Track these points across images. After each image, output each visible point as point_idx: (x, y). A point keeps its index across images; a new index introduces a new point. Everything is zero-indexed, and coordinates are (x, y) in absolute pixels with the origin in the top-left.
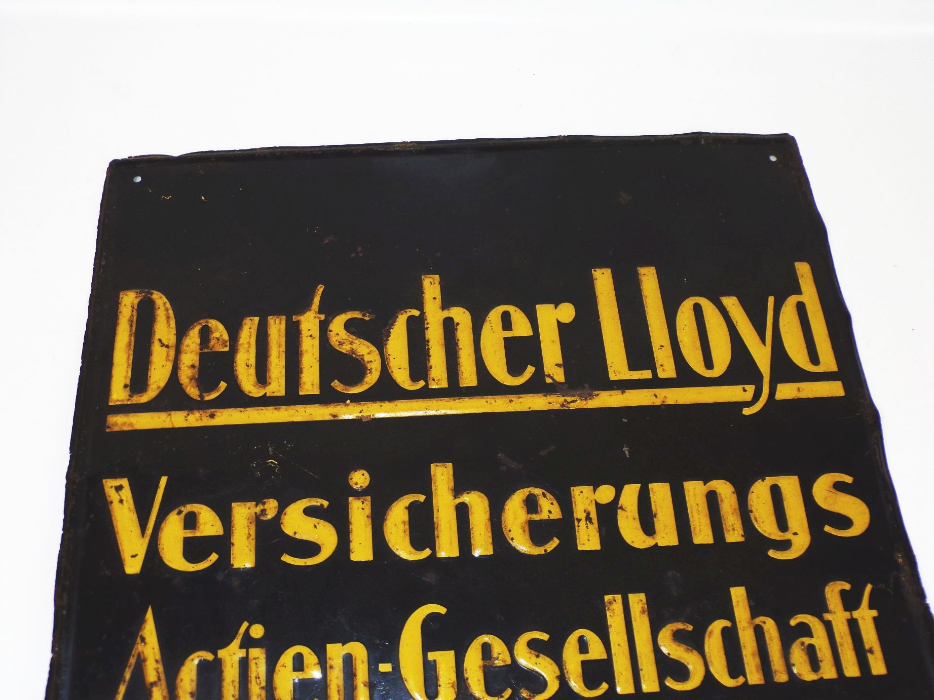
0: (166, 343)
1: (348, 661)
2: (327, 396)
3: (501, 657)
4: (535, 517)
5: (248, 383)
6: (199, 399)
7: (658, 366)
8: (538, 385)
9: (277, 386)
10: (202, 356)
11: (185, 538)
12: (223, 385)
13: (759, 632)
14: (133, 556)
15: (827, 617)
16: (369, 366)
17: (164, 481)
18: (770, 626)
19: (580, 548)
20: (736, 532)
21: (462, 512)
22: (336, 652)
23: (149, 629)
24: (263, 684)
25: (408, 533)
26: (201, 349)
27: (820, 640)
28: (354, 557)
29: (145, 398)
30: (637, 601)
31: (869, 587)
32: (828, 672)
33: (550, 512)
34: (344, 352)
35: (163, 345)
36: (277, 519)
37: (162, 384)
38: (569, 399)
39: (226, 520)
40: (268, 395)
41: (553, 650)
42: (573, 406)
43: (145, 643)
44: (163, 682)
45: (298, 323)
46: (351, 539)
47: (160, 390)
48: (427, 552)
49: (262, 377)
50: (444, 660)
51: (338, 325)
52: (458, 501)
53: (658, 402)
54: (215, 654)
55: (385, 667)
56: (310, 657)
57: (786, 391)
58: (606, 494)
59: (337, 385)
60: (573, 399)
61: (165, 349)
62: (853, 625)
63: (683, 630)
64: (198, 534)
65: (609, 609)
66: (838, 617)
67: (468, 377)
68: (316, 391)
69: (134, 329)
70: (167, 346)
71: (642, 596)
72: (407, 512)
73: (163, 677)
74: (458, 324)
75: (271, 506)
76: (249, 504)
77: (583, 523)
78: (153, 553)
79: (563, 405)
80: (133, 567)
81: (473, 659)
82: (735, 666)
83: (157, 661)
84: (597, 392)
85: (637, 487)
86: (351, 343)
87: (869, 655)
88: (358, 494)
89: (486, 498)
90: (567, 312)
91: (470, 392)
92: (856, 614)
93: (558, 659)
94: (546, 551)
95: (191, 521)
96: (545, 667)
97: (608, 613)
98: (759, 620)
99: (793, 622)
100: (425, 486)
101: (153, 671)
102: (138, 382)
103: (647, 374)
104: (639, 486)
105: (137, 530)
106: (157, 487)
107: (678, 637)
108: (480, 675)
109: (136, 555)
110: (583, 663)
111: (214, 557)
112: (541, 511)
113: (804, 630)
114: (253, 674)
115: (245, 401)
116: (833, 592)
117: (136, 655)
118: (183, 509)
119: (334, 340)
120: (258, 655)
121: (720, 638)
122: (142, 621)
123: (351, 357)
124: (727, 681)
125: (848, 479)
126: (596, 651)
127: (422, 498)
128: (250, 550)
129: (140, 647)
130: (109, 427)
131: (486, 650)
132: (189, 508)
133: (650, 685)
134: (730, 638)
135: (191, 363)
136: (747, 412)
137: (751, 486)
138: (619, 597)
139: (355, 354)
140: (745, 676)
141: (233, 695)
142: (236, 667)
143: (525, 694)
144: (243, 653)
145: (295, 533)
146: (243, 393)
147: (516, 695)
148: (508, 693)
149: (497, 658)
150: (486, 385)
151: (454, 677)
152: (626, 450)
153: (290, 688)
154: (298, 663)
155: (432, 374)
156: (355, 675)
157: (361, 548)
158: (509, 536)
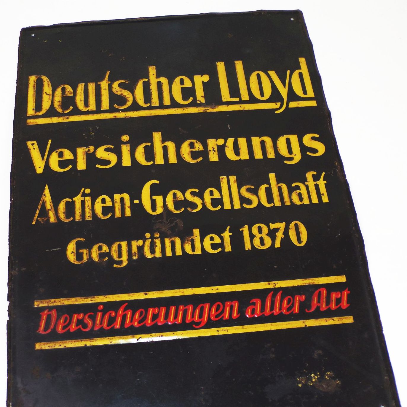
1: (122, 200)
2: (112, 110)
3: (180, 197)
4: (193, 150)
5: (81, 106)
6: (62, 113)
7: (242, 96)
8: (194, 104)
9: (92, 106)
10: (62, 98)
11: (59, 161)
12: (71, 108)
13: (280, 189)
14: (39, 167)
15: (306, 183)
16: (128, 99)
17: (50, 141)
18: (284, 187)
19: (210, 160)
20: (272, 155)
21: (165, 149)
22: (117, 197)
23: (47, 192)
24: (91, 208)
25: (144, 156)
26: (62, 95)
27: (303, 190)
28: (124, 165)
29: (41, 113)
30: (233, 178)
31: (324, 173)
32: (306, 201)
33: (199, 148)
34: (118, 94)
35: (47, 94)
36: (94, 153)
37: (48, 108)
38: (206, 108)
39: (75, 154)
40: (89, 110)
41: (200, 195)
42: (208, 111)
43: (46, 196)
44: (53, 210)
45: (100, 85)
46: (122, 158)
47: (47, 110)
48: (151, 163)
49: (86, 104)
50: (159, 199)
51: (115, 85)
52: (163, 145)
53: (242, 109)
54: (72, 199)
55: (136, 202)
56: (108, 199)
57: (293, 105)
58: (221, 142)
59: (116, 106)
60: (208, 108)
61: (48, 96)
62: (317, 187)
63: (250, 188)
64: (64, 159)
65: (221, 181)
66: (311, 183)
67: (167, 101)
68: (108, 108)
69: (35, 89)
70: (49, 95)
71: (235, 177)
72: (144, 149)
73: (53, 207)
74: (163, 83)
75: (92, 148)
76: (83, 148)
77: (212, 152)
78: (47, 165)
79: (204, 111)
80: (40, 171)
81: (170, 198)
82: (270, 199)
83: (50, 202)
84: (217, 106)
85: (233, 139)
86: (121, 91)
87: (322, 196)
88: (125, 143)
89: (174, 143)
90: (206, 78)
91: (167, 107)
92: (318, 182)
93: (202, 198)
94: (197, 161)
95: (61, 155)
96: (197, 200)
97: (221, 183)
98: (280, 185)
99: (293, 185)
100: (151, 139)
101: (49, 205)
102: (38, 107)
103: (237, 99)
104: (234, 139)
105: (41, 158)
106: (47, 143)
107: (248, 190)
108: (173, 203)
109: (41, 167)
110: (212, 199)
111: (70, 166)
112: (195, 147)
113: (298, 188)
114: (86, 205)
115: (81, 113)
116: (309, 175)
117: (42, 200)
118: (58, 150)
119: (114, 90)
120: (88, 199)
121: (264, 191)
122: (44, 189)
123: (121, 96)
124: (266, 204)
125: (317, 136)
126: (217, 195)
127: (149, 144)
128: (84, 164)
129: (43, 198)
130: (28, 124)
131: (175, 195)
132: (60, 150)
133: (237, 206)
134: (269, 192)
135: (58, 100)
136: (277, 112)
137: (278, 139)
138: (225, 177)
139: (123, 95)
140: (274, 203)
141: (79, 213)
142: (80, 203)
143: (189, 209)
144: (83, 199)
145: (101, 157)
146: (79, 110)
147: (186, 210)
148: (183, 209)
149: (179, 198)
150: (174, 104)
151: (162, 204)
152: (229, 126)
153: (101, 209)
154: (104, 201)
155: (153, 101)
156: (125, 204)
157: (127, 162)
158: (183, 157)
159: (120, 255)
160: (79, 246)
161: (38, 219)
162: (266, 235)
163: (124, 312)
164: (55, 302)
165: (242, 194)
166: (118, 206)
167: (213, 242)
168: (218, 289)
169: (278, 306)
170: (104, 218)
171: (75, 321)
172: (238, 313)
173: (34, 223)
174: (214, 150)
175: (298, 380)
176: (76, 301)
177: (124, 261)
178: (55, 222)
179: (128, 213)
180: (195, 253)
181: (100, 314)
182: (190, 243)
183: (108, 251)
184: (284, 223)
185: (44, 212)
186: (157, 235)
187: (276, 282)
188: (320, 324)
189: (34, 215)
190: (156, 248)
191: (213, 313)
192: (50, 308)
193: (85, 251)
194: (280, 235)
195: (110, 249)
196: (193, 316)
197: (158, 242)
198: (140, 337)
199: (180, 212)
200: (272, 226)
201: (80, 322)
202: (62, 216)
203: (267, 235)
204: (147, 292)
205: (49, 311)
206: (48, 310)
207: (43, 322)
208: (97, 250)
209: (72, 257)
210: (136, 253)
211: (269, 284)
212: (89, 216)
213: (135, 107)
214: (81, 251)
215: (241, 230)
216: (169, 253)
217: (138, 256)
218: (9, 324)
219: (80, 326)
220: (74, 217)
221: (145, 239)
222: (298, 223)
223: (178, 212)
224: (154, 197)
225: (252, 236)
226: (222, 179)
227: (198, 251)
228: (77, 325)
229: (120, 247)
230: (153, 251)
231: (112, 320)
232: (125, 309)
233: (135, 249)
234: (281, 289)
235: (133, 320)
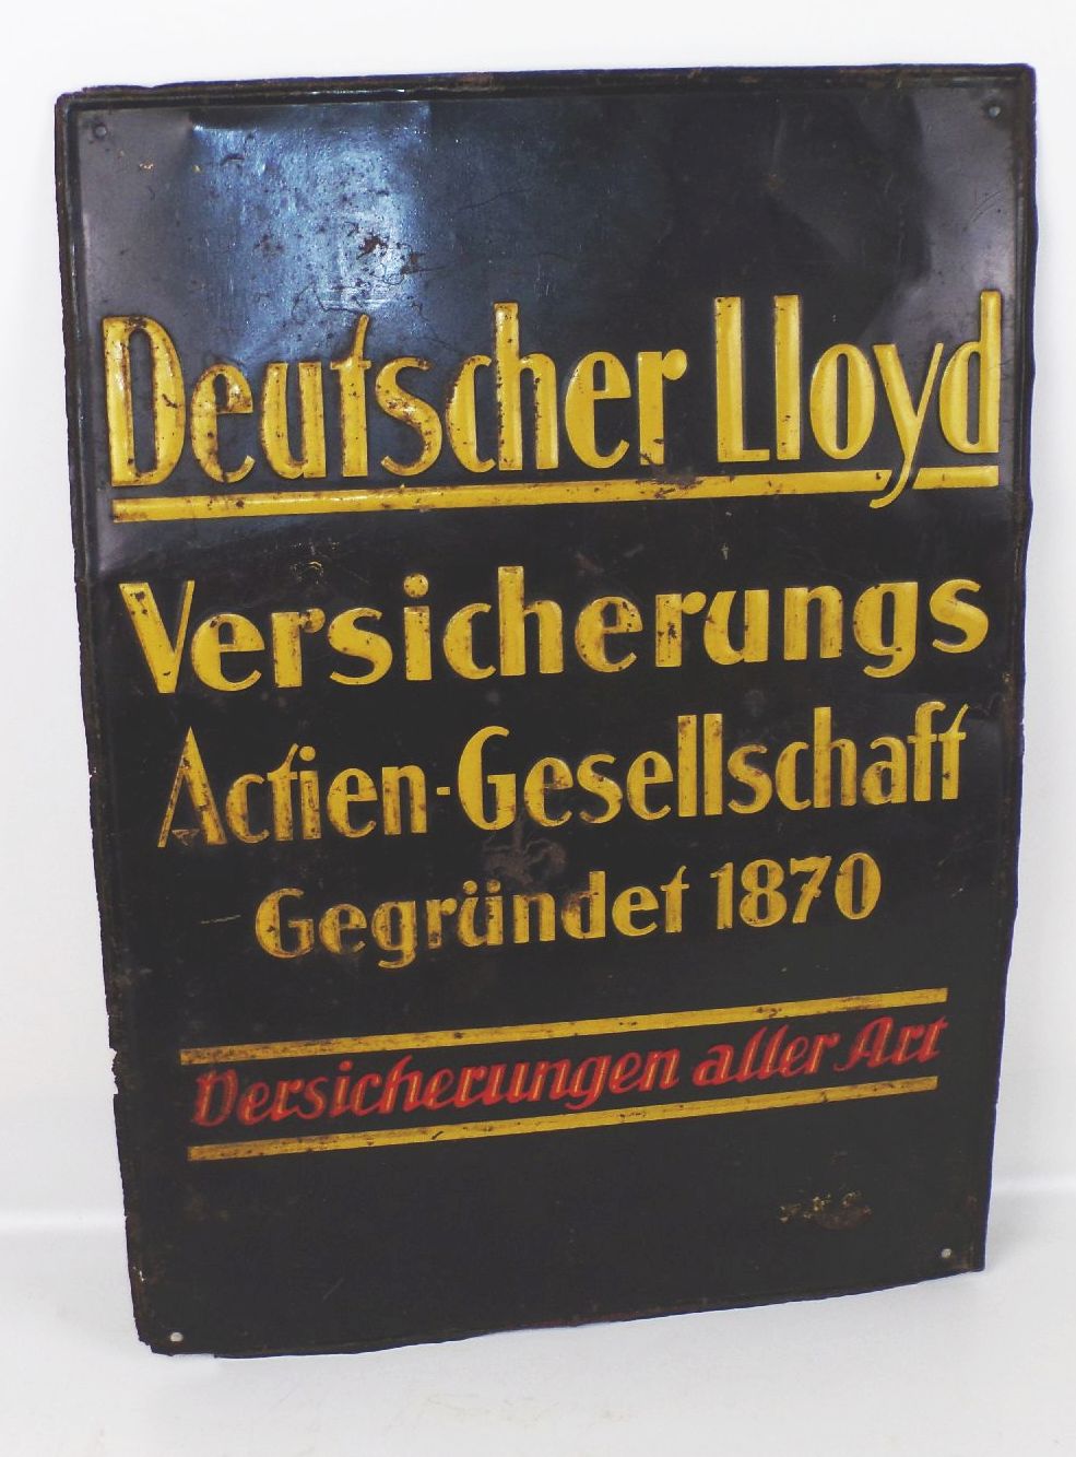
0: (173, 402)
1: (404, 783)
2: (375, 480)
3: (563, 782)
4: (612, 630)
5: (278, 454)
6: (222, 480)
7: (779, 444)
8: (631, 468)
9: (316, 463)
10: (219, 419)
11: (222, 654)
12: (250, 461)
13: (836, 755)
14: (165, 673)
15: (911, 739)
16: (427, 439)
18: (849, 748)
19: (658, 665)
20: (833, 646)
21: (532, 624)
22: (390, 775)
23: (191, 750)
24: (317, 807)
25: (471, 647)
26: (218, 410)
27: (898, 765)
28: (411, 675)
29: (156, 477)
30: (714, 721)
31: (965, 708)
32: (898, 795)
33: (630, 624)
34: (397, 416)
35: (169, 404)
36: (324, 633)
37: (175, 459)
38: (666, 487)
39: (266, 631)
40: (305, 476)
41: (618, 773)
42: (670, 496)
43: (189, 766)
44: (214, 810)
45: (337, 373)
46: (407, 655)
47: (171, 467)
48: (490, 670)
49: (297, 451)
50: (505, 783)
51: (387, 376)
52: (527, 612)
53: (771, 491)
54: (265, 777)
55: (443, 791)
56: (365, 781)
57: (930, 478)
58: (696, 601)
59: (387, 462)
60: (671, 486)
61: (172, 409)
62: (937, 749)
63: (757, 753)
64: (235, 649)
65: (681, 730)
66: (924, 737)
67: (548, 456)
68: (364, 472)
69: (129, 377)
70: (175, 406)
71: (719, 716)
72: (469, 625)
73: (211, 799)
74: (538, 380)
75: (317, 616)
76: (291, 614)
77: (665, 638)
78: (187, 670)
79: (657, 495)
80: (166, 684)
81: (534, 783)
82: (804, 788)
83: (204, 785)
84: (701, 478)
85: (732, 594)
86: (405, 405)
87: (944, 779)
88: (416, 602)
89: (560, 608)
90: (677, 363)
91: (549, 477)
92: (942, 737)
93: (622, 781)
94: (621, 668)
95: (226, 633)
96: (609, 790)
97: (680, 735)
98: (838, 743)
99: (874, 745)
100: (490, 593)
101: (200, 794)
103: (763, 455)
104: (734, 593)
105: (166, 642)
106: (183, 593)
107: (751, 759)
108: (542, 798)
109: (168, 673)
110: (648, 786)
111: (256, 675)
112: (620, 623)
113: (885, 753)
114: (305, 789)
115: (279, 484)
116: (924, 714)
117: (180, 778)
118: (215, 619)
119: (383, 401)
120: (309, 777)
121: (794, 761)
122: (182, 744)
123: (405, 423)
124: (791, 803)
125: (975, 587)
126: (663, 773)
127: (486, 608)
128: (296, 667)
129: (182, 770)
130: (118, 517)
131: (549, 773)
132: (223, 618)
133: (713, 808)
134: (805, 763)
135: (206, 431)
136: (875, 504)
137: (861, 594)
138: (693, 718)
139: (411, 421)
140: (812, 799)
141: (287, 819)
142: (288, 791)
143: (584, 815)
144: (294, 776)
145: (345, 649)
146: (275, 473)
147: (575, 818)
148: (567, 816)
149: (559, 782)
150: (570, 467)
151: (513, 800)
152: (725, 551)
153: (344, 809)
154: (352, 785)
155: (504, 451)
156: (412, 798)
157: (419, 668)
158: (582, 652)
159: (396, 936)
160: (287, 909)
161: (175, 832)
162: (776, 890)
163: (403, 1075)
164: (231, 1053)
165: (732, 774)
166: (391, 804)
167: (636, 908)
168: (635, 1024)
169: (770, 1061)
170: (353, 836)
171: (282, 1096)
172: (675, 1076)
173: (162, 844)
174: (672, 632)
175: (784, 1208)
176: (285, 1050)
177: (406, 954)
178: (221, 843)
179: (419, 823)
180: (589, 936)
181: (344, 1081)
182: (579, 909)
183: (364, 926)
184: (828, 859)
185: (188, 814)
186: (494, 887)
187: (777, 1006)
189: (160, 823)
190: (491, 921)
191: (616, 1077)
192: (221, 1068)
193: (304, 925)
194: (811, 891)
195: (369, 920)
196: (568, 1083)
197: (496, 906)
198: (441, 1132)
199: (561, 823)
200: (797, 866)
201: (293, 1099)
202: (239, 827)
203: (779, 889)
204: (461, 1031)
205: (217, 1074)
206: (215, 1072)
207: (206, 1099)
208: (337, 922)
209: (270, 942)
210: (437, 935)
211: (760, 1011)
212: (313, 830)
213: (448, 472)
214: (293, 924)
215: (713, 875)
216: (522, 935)
217: (443, 944)
218: (119, 1102)
219: (296, 1109)
220: (271, 827)
221: (461, 897)
222: (865, 856)
223: (554, 824)
224: (491, 779)
225: (739, 893)
226: (684, 724)
227: (597, 931)
228: (288, 1106)
229: (395, 916)
230: (480, 928)
231: (374, 1095)
232: (407, 1070)
233: (434, 924)
234: (787, 1019)
235: (426, 1094)
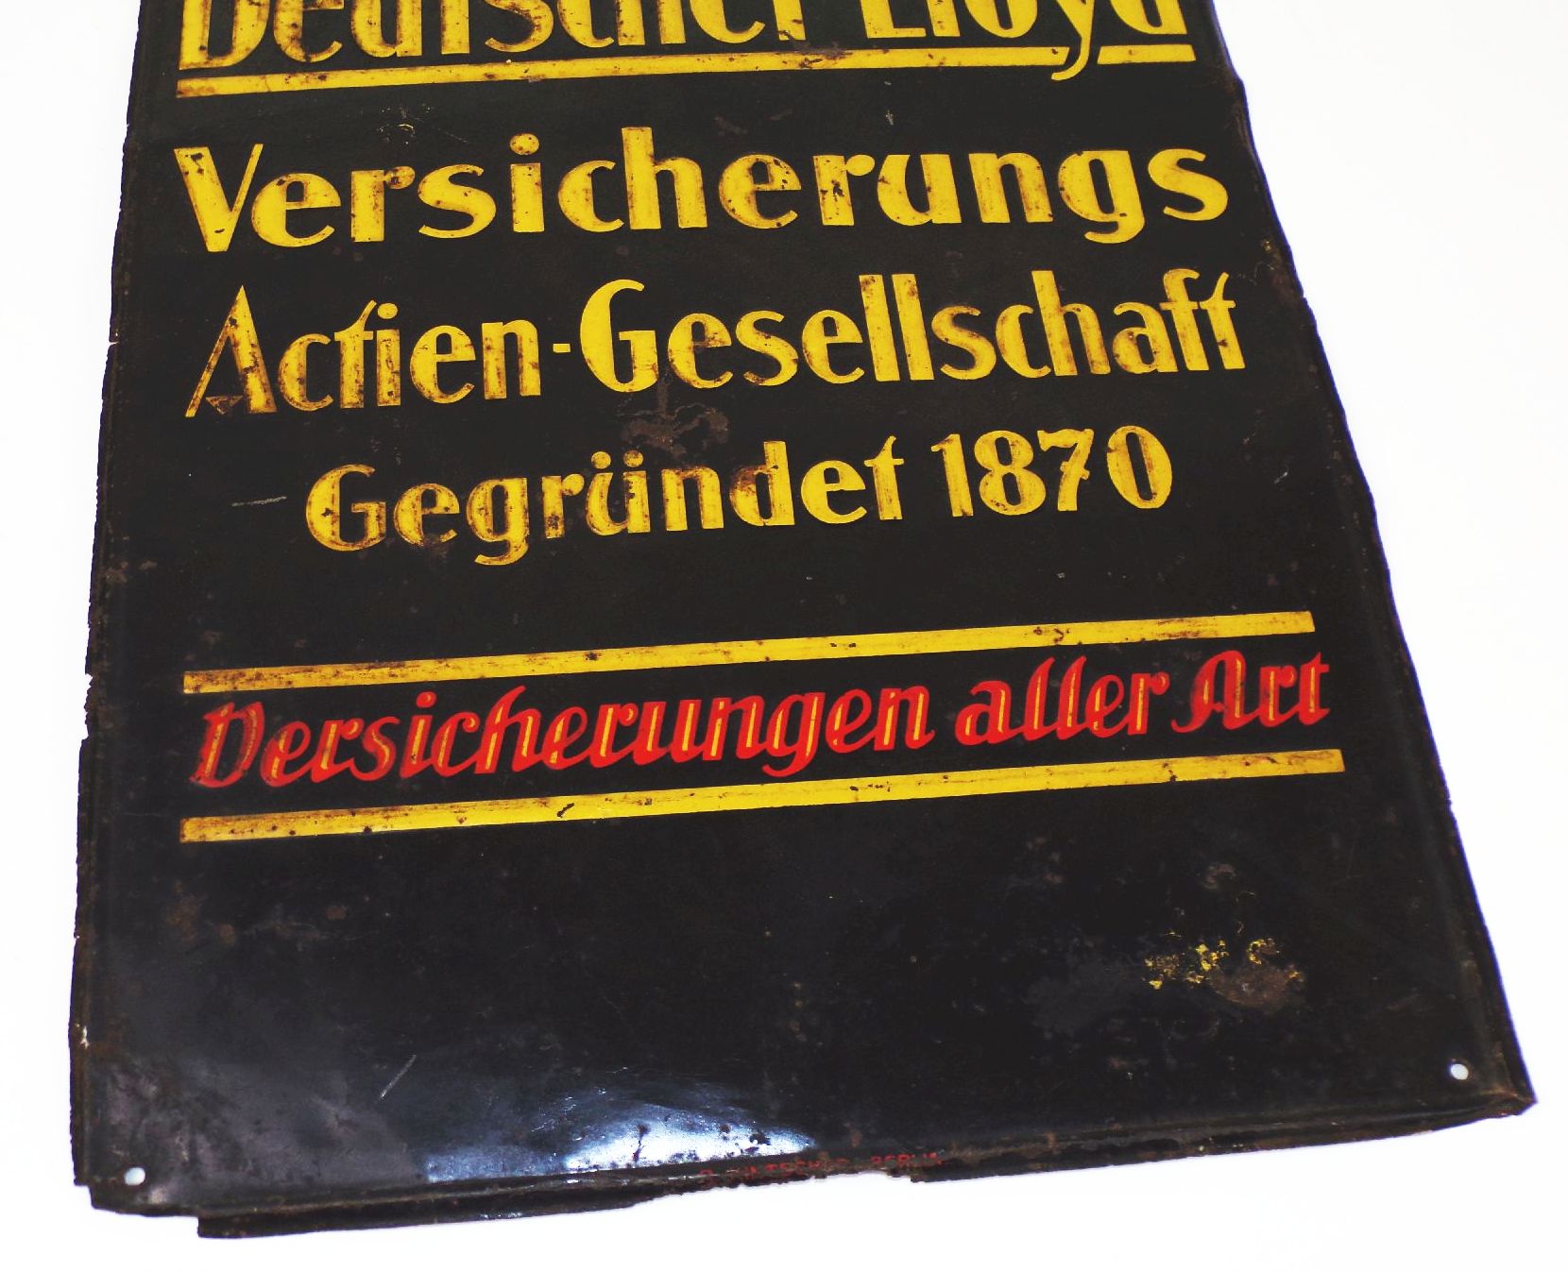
0: (256, 2)
1: (511, 341)
2: (478, 54)
3: (717, 337)
4: (765, 187)
5: (369, 38)
6: (304, 60)
7: (934, 23)
8: (769, 41)
9: (410, 40)
10: (306, 14)
11: (289, 212)
12: (336, 46)
13: (1071, 321)
14: (217, 232)
15: (1164, 306)
16: (536, 22)
17: (258, 150)
18: (1087, 316)
19: (825, 223)
20: (1040, 211)
21: (665, 181)
22: (493, 332)
23: (242, 309)
24: (397, 368)
25: (591, 201)
26: (305, 7)
27: (1154, 328)
28: (518, 228)
29: (228, 61)
30: (904, 283)
31: (1224, 277)
32: (1165, 364)
33: (784, 181)
34: (503, 7)
36: (414, 189)
37: (253, 46)
38: (811, 58)
39: (345, 190)
40: (399, 55)
41: (791, 333)
42: (816, 66)
43: (237, 326)
44: (262, 370)
46: (514, 208)
47: (249, 52)
48: (617, 224)
49: (390, 34)
50: (642, 343)
52: (659, 168)
53: (934, 63)
54: (332, 337)
55: (561, 348)
56: (460, 340)
57: (1112, 55)
58: (862, 164)
59: (493, 43)
60: (816, 57)
61: (255, 8)
62: (1202, 319)
63: (967, 315)
64: (305, 205)
65: (864, 289)
66: (1182, 308)
67: (673, 30)
68: (466, 50)
70: (258, 4)
71: (912, 277)
72: (589, 179)
73: (260, 362)
75: (405, 175)
76: (374, 172)
77: (830, 196)
78: (245, 227)
79: (802, 65)
80: (218, 242)
81: (680, 340)
82: (1038, 352)
83: (253, 345)
84: (850, 51)
85: (903, 159)
87: (1221, 348)
88: (525, 159)
89: (697, 166)
91: (674, 50)
92: (1204, 305)
93: (796, 341)
94: (779, 224)
95: (296, 192)
97: (864, 294)
98: (1070, 308)
99: (1118, 311)
100: (615, 151)
101: (246, 354)
102: (220, 39)
103: (919, 32)
104: (908, 156)
105: (223, 203)
106: (249, 155)
107: (959, 321)
108: (691, 357)
109: (222, 231)
110: (830, 346)
111: (328, 231)
112: (773, 181)
113: (1135, 320)
114: (382, 357)
115: (370, 63)
116: (1175, 282)
117: (225, 339)
118: (284, 179)
120: (389, 341)
121: (1018, 325)
122: (231, 302)
123: (512, 13)
124: (1025, 370)
125: (1200, 157)
126: (847, 332)
127: (610, 165)
128: (378, 222)
129: (229, 330)
130: (180, 93)
131: (698, 330)
132: (294, 177)
133: (921, 370)
134: (1033, 330)
135: (291, 22)
136: (1057, 77)
137: (1062, 162)
138: (879, 278)
139: (518, 10)
140: (1051, 366)
141: (356, 381)
142: (360, 350)
143: (750, 377)
144: (369, 336)
145: (439, 202)
146: (364, 53)
147: (738, 380)
148: (727, 377)
149: (713, 339)
150: (697, 41)
151: (654, 359)
152: (889, 117)
153: (434, 370)
154: (444, 344)
155: (624, 29)
156: (521, 356)
157: (528, 218)
158: (728, 207)
159: (500, 523)
160: (351, 491)
161: (208, 399)
162: (1025, 468)
163: (510, 716)
164: (259, 677)
165: (938, 334)
166: (494, 363)
167: (834, 487)
168: (853, 645)
169: (1071, 709)
170: (443, 401)
171: (329, 743)
172: (927, 727)
173: (191, 413)
174: (837, 189)
175: (1150, 964)
176: (337, 674)
177: (513, 545)
178: (267, 410)
179: (531, 383)
180: (770, 522)
181: (422, 723)
182: (753, 487)
183: (455, 509)
184: (1089, 433)
185: (229, 378)
186: (635, 460)
187: (1063, 627)
188: (1225, 772)
189: (194, 387)
190: (631, 500)
191: (837, 726)
192: (241, 699)
193: (373, 509)
194: (1074, 471)
195: (464, 503)
196: (763, 733)
197: (638, 484)
198: (570, 806)
199: (719, 384)
200: (1047, 440)
201: (346, 748)
202: (294, 391)
203: (1029, 468)
204: (595, 652)
205: (235, 710)
206: (232, 705)
207: (215, 744)
208: (419, 504)
209: (324, 528)
210: (557, 518)
211: (1038, 632)
212: (390, 394)
213: (562, 45)
214: (358, 507)
215: (935, 448)
216: (676, 519)
217: (565, 529)
218: (88, 751)
219: (350, 764)
220: (337, 395)
221: (589, 473)
222: (1139, 431)
223: (710, 384)
224: (623, 336)
225: (975, 473)
226: (867, 282)
227: (783, 516)
228: (337, 759)
229: (499, 497)
230: (617, 509)
231: (466, 745)
232: (515, 709)
233: (553, 505)
234: (1081, 649)
235: (544, 745)
